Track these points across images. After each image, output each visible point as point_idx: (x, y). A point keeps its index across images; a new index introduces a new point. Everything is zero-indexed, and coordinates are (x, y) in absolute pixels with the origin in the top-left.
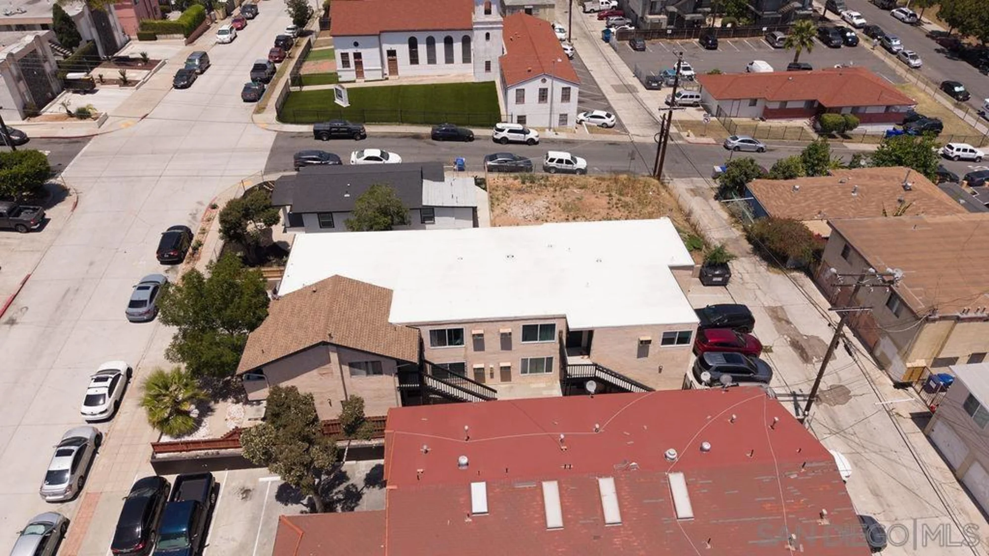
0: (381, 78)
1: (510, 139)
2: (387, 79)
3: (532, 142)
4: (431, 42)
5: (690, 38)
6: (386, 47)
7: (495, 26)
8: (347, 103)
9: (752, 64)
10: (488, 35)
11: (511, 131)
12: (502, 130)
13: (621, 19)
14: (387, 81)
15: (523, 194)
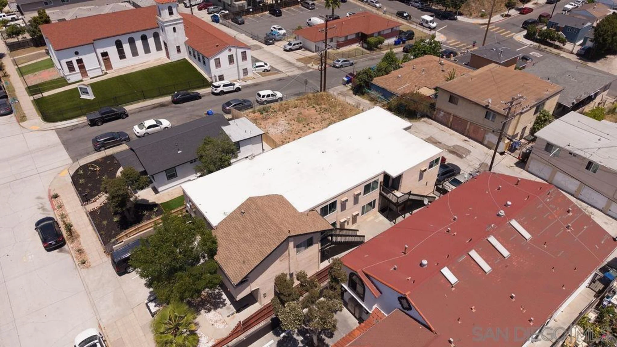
0: (101, 74)
1: (225, 91)
2: (106, 73)
3: (238, 89)
4: (132, 42)
5: (262, 12)
6: (100, 51)
7: (177, 22)
8: (93, 96)
9: (310, 20)
10: (174, 29)
11: (224, 86)
12: (219, 87)
13: (216, 8)
14: (106, 75)
15: (266, 120)
